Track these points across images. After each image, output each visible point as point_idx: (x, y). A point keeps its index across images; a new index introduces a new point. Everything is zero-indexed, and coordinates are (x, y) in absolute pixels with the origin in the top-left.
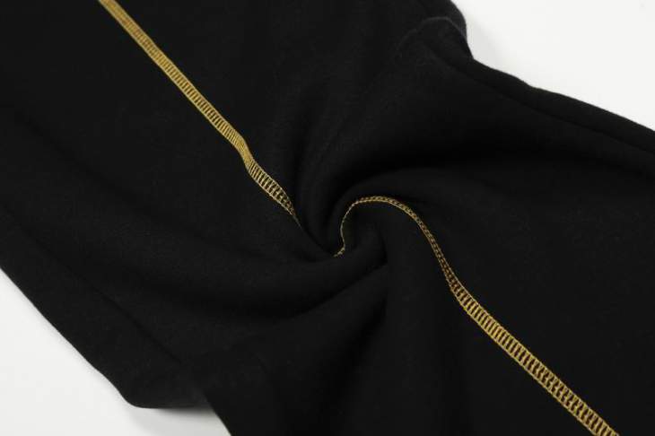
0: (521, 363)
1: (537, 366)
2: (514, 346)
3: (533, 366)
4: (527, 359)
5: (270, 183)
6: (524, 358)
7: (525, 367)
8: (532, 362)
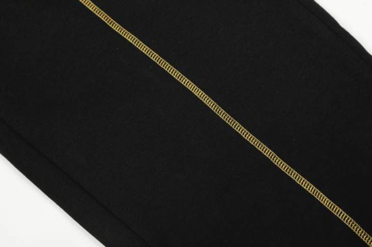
0: (340, 218)
1: (348, 219)
2: (336, 209)
3: (346, 219)
4: (343, 215)
5: (173, 70)
6: (341, 215)
7: (342, 220)
8: (346, 217)
